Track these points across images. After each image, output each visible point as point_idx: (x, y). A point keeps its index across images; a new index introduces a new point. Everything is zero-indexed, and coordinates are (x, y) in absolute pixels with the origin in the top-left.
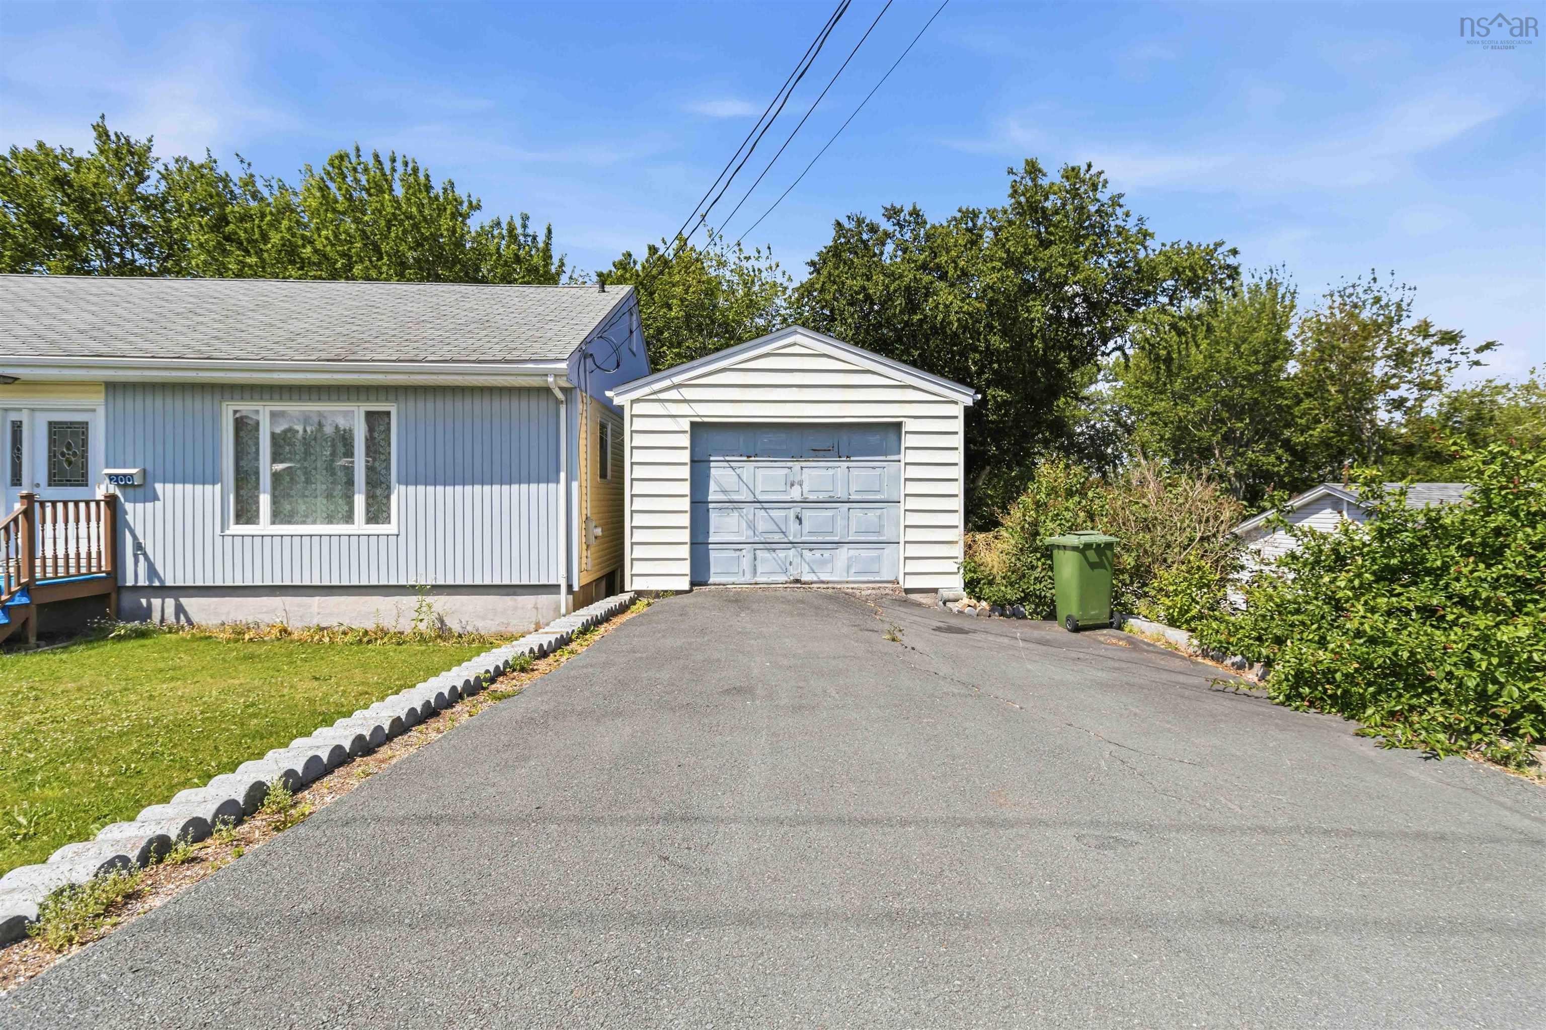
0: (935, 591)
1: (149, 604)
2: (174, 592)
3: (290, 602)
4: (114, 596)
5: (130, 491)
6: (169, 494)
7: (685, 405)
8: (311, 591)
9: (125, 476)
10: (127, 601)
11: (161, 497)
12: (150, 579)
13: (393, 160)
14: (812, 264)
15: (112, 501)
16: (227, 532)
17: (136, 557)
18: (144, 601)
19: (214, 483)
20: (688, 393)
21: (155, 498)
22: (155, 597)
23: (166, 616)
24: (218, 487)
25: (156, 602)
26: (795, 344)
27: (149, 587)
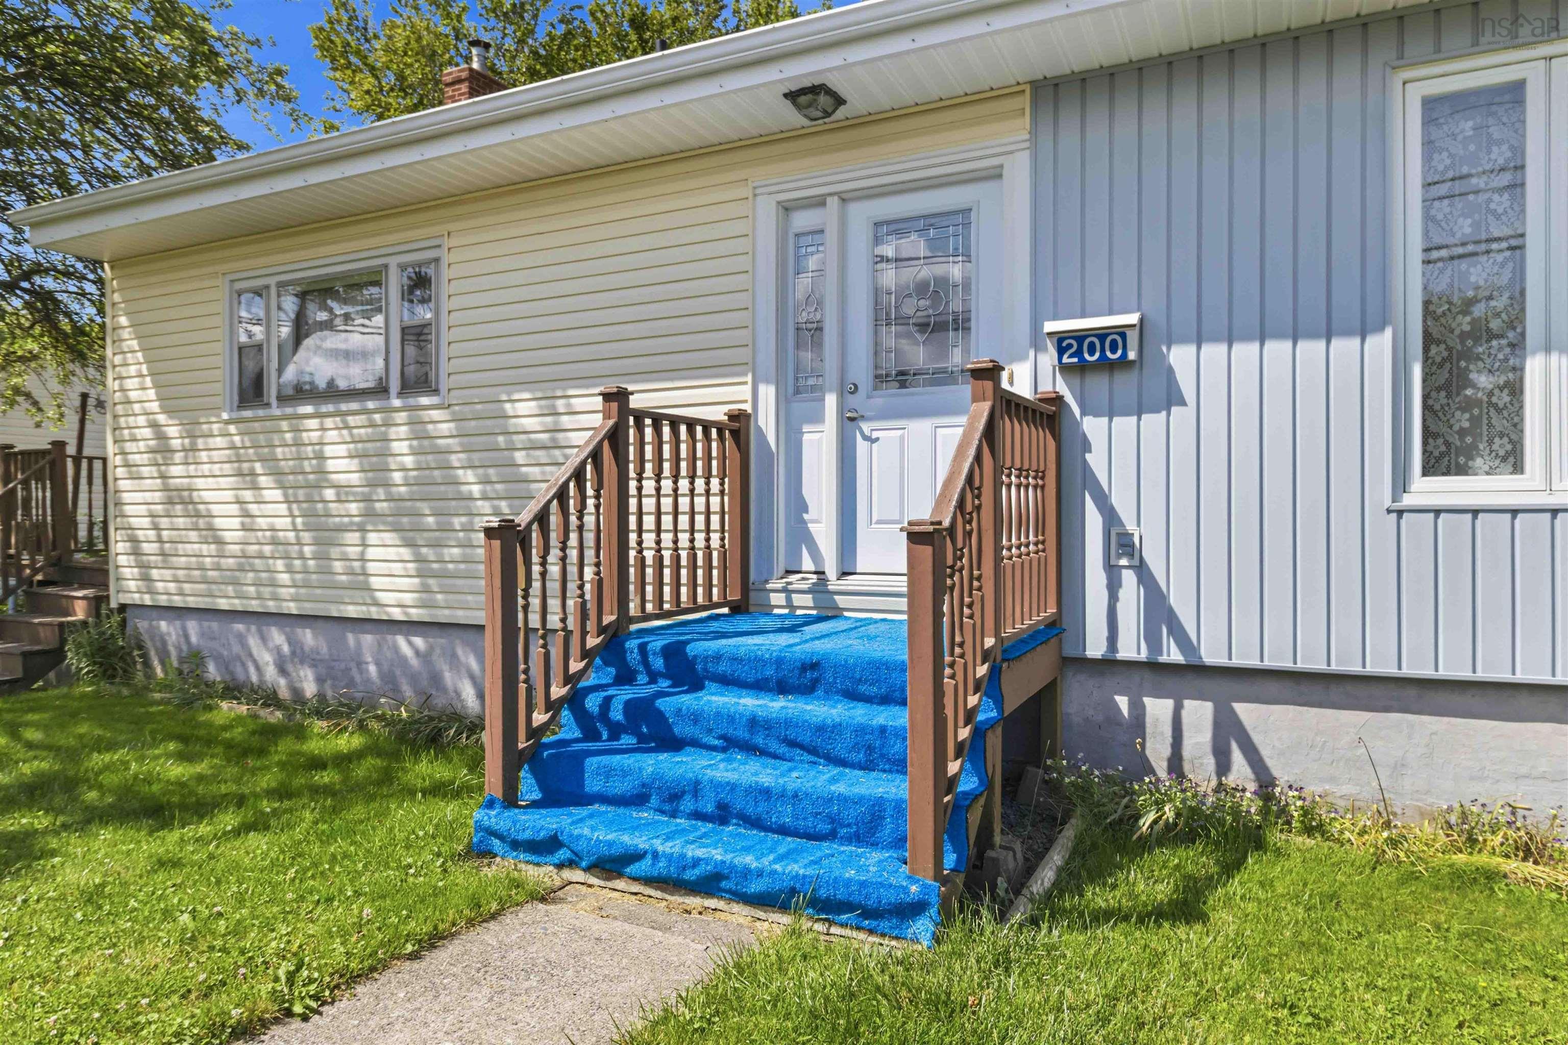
1: (1138, 709)
2: (1222, 682)
4: (1059, 687)
6: (1213, 378)
9: (1102, 334)
11: (1188, 392)
12: (1153, 640)
16: (1408, 500)
17: (1114, 574)
18: (1123, 702)
21: (1172, 395)
22: (1158, 694)
23: (1187, 752)
25: (1159, 707)
27: (1153, 667)
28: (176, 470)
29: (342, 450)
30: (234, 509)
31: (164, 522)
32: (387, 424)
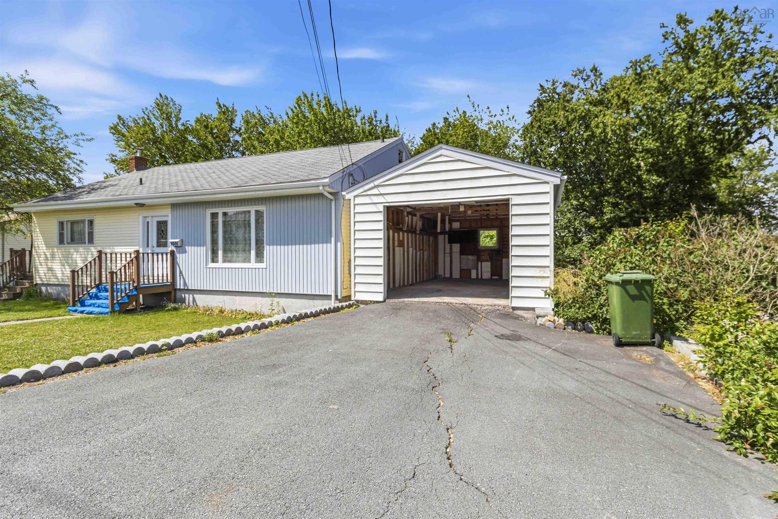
0: (533, 309)
1: (185, 296)
2: (192, 292)
3: (227, 298)
4: (173, 293)
5: (178, 248)
6: (190, 251)
7: (381, 197)
8: (235, 294)
9: (176, 242)
10: (178, 294)
11: (187, 252)
12: (184, 287)
13: (312, 95)
14: (530, 112)
15: (172, 253)
16: (208, 266)
17: (180, 276)
18: (183, 295)
19: (203, 246)
20: (383, 190)
21: (185, 252)
22: (186, 293)
23: (190, 302)
24: (205, 247)
25: (187, 296)
26: (441, 155)
27: (184, 289)
28: (49, 264)
29: (79, 259)
30: (61, 272)
31: (47, 274)
32: (88, 255)
